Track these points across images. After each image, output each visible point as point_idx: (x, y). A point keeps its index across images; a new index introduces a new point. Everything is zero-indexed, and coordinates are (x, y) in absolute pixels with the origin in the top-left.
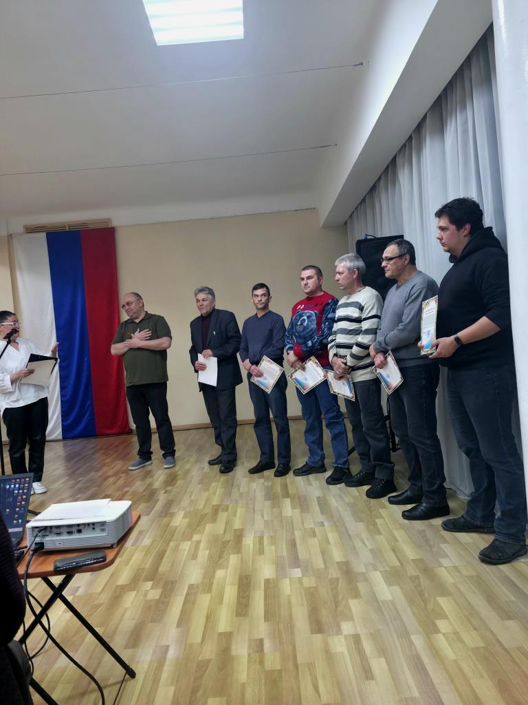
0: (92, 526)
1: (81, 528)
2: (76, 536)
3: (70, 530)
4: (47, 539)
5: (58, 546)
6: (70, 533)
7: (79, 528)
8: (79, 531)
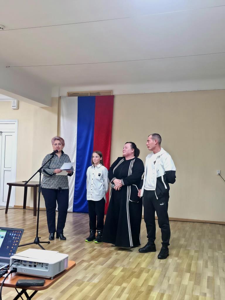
0: (42, 264)
1: (36, 264)
2: (33, 268)
3: (31, 264)
4: (19, 267)
5: (24, 272)
6: (30, 266)
7: (35, 264)
8: (35, 266)
